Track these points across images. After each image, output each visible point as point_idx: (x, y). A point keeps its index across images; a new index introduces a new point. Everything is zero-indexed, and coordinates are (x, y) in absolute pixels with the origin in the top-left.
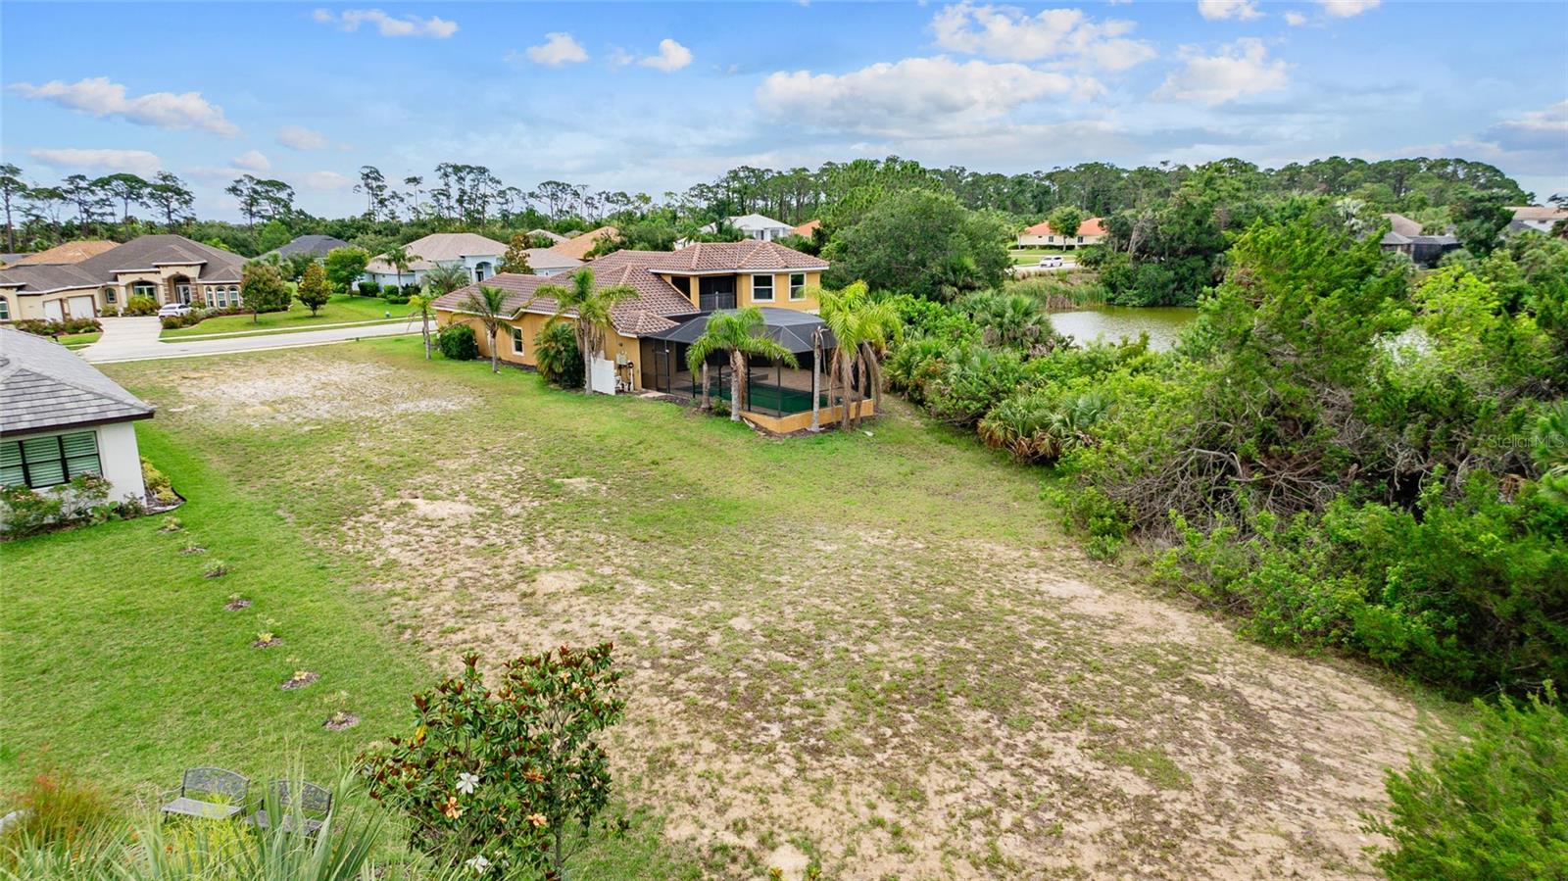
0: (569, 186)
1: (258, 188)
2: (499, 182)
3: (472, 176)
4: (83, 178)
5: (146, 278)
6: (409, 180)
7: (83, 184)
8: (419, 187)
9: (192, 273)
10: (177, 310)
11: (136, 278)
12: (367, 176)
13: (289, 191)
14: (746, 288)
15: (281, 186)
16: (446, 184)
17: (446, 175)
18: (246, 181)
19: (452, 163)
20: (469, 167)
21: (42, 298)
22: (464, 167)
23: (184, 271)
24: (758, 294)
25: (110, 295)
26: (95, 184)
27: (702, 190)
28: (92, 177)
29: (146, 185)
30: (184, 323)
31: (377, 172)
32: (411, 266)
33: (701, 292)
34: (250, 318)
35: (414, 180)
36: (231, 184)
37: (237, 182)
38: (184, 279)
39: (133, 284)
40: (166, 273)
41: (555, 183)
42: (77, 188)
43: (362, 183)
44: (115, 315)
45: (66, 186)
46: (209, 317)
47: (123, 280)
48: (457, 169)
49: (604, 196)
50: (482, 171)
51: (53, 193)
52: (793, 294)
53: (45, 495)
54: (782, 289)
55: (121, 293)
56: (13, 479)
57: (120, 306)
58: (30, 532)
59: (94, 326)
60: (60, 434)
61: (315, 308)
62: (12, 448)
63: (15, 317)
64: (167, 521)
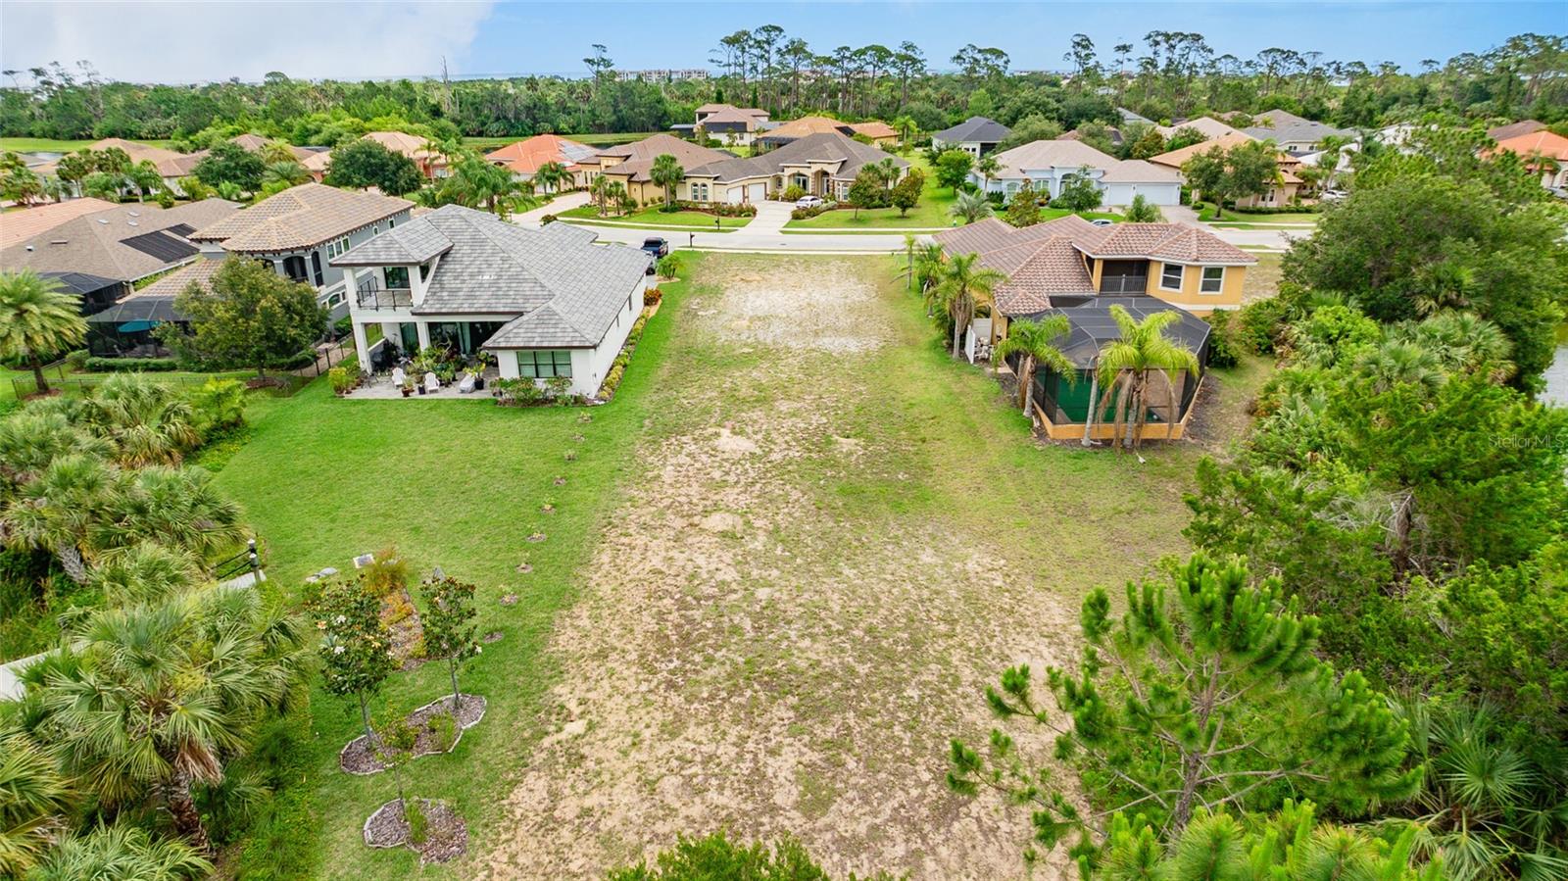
0: (1295, 53)
1: (979, 56)
2: (1211, 51)
3: (1183, 44)
4: (847, 49)
5: (802, 171)
6: (1119, 48)
7: (847, 54)
8: (1128, 55)
9: (832, 169)
10: (810, 203)
11: (795, 171)
12: (1078, 44)
13: (1005, 58)
14: (1156, 275)
15: (999, 54)
16: (1155, 53)
17: (1157, 43)
18: (969, 50)
19: (1163, 31)
20: (1182, 34)
21: (726, 187)
22: (1176, 35)
23: (827, 168)
24: (1167, 282)
25: (779, 182)
26: (855, 54)
27: (1470, 62)
28: (853, 49)
29: (891, 55)
30: (808, 214)
31: (1088, 40)
32: (997, 174)
33: (1104, 274)
34: (850, 213)
35: (1125, 48)
36: (956, 53)
37: (962, 51)
38: (825, 174)
39: (794, 175)
40: (815, 168)
41: (1279, 50)
42: (843, 57)
43: (1072, 51)
44: (776, 199)
45: (835, 56)
46: (829, 209)
47: (788, 172)
48: (1168, 38)
49: (1334, 66)
50: (1197, 38)
51: (828, 61)
52: (1206, 287)
53: (540, 385)
54: (1192, 281)
55: (785, 181)
56: (530, 372)
57: (782, 192)
58: (532, 403)
59: (752, 212)
60: (553, 351)
61: (904, 211)
62: (530, 355)
63: (710, 199)
64: (586, 414)
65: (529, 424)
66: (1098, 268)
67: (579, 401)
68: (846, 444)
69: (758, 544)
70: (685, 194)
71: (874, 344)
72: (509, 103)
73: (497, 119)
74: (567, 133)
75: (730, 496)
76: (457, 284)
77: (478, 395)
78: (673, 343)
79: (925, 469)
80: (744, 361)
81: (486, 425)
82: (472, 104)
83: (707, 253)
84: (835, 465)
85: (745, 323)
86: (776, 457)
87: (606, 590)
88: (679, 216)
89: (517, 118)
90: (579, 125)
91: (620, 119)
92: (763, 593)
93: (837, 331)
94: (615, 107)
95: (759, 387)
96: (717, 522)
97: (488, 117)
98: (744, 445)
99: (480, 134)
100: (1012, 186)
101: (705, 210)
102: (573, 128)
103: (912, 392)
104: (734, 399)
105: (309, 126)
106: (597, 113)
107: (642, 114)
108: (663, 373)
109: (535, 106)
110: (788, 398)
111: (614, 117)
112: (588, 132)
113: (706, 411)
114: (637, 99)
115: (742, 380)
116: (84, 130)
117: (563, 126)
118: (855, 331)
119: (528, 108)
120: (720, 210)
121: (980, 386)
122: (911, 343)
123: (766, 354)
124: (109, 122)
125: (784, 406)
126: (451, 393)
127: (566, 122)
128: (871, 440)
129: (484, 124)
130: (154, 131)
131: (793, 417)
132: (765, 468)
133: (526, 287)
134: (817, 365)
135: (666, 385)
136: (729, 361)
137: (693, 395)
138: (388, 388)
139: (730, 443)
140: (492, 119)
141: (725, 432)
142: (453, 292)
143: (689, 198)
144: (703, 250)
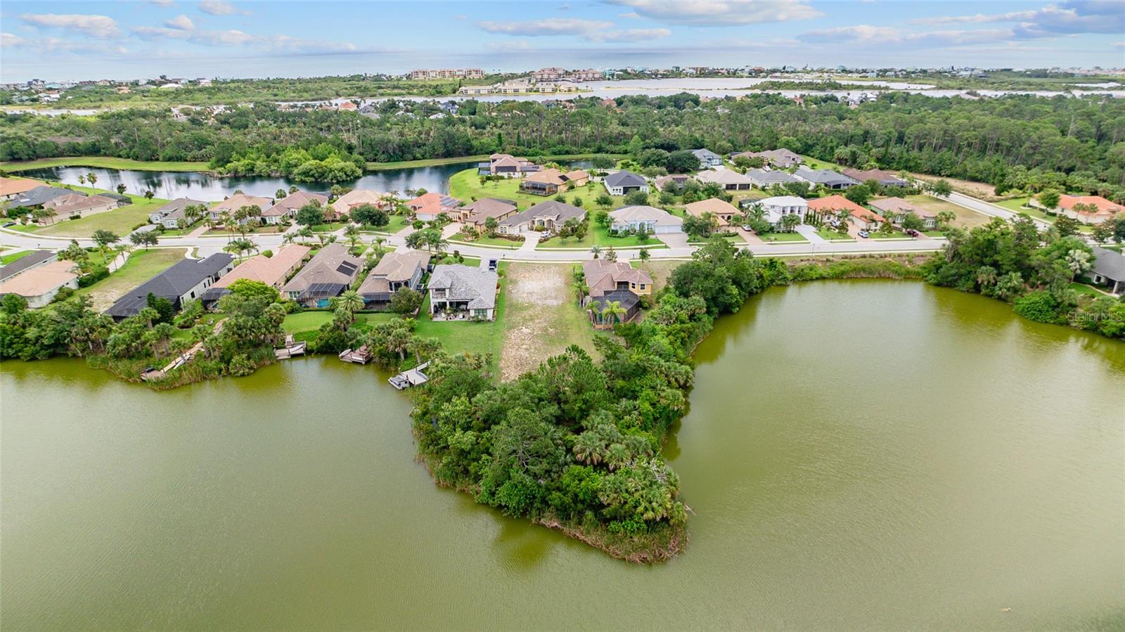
5: (542, 219)
9: (554, 219)
10: (546, 234)
14: (630, 285)
21: (514, 228)
23: (552, 218)
24: (632, 287)
25: (533, 222)
30: (545, 240)
33: (618, 285)
34: (561, 240)
38: (551, 220)
39: (539, 220)
40: (547, 219)
44: (532, 230)
47: (537, 219)
52: (641, 289)
53: (480, 317)
54: (638, 287)
55: (536, 222)
56: (477, 314)
57: (535, 226)
58: (479, 322)
59: (523, 239)
60: (483, 309)
61: (580, 238)
62: (478, 311)
63: (508, 233)
64: (492, 324)
65: (479, 327)
66: (616, 284)
67: (489, 321)
68: (551, 330)
69: (533, 350)
70: (498, 231)
71: (560, 302)
72: (390, 145)
73: (383, 152)
74: (420, 159)
75: (526, 342)
76: (455, 292)
77: (464, 319)
78: (507, 303)
79: (568, 335)
80: (527, 308)
81: (470, 327)
82: (370, 144)
83: (510, 263)
84: (548, 335)
85: (526, 295)
86: (535, 333)
87: (506, 358)
88: (496, 240)
89: (394, 153)
90: (426, 153)
91: (448, 151)
92: (534, 358)
93: (551, 298)
94: (445, 144)
95: (531, 316)
96: (524, 347)
97: (378, 151)
98: (528, 331)
99: (375, 160)
100: (621, 227)
101: (505, 237)
102: (423, 156)
103: (568, 316)
104: (525, 319)
105: (291, 162)
106: (436, 148)
107: (459, 148)
108: (507, 312)
109: (403, 145)
110: (538, 319)
111: (445, 151)
112: (431, 158)
113: (519, 323)
114: (457, 141)
115: (526, 313)
116: (154, 156)
117: (418, 155)
118: (556, 298)
119: (399, 147)
120: (510, 238)
121: (583, 315)
122: (570, 302)
123: (532, 306)
124: (169, 151)
125: (537, 321)
126: (457, 319)
127: (419, 153)
128: (557, 329)
129: (376, 155)
130: (194, 157)
131: (539, 324)
132: (533, 336)
133: (473, 292)
134: (545, 309)
135: (508, 316)
136: (523, 308)
137: (516, 318)
138: (442, 317)
139: (524, 330)
140: (380, 153)
141: (524, 328)
142: (456, 294)
143: (500, 232)
144: (509, 261)
